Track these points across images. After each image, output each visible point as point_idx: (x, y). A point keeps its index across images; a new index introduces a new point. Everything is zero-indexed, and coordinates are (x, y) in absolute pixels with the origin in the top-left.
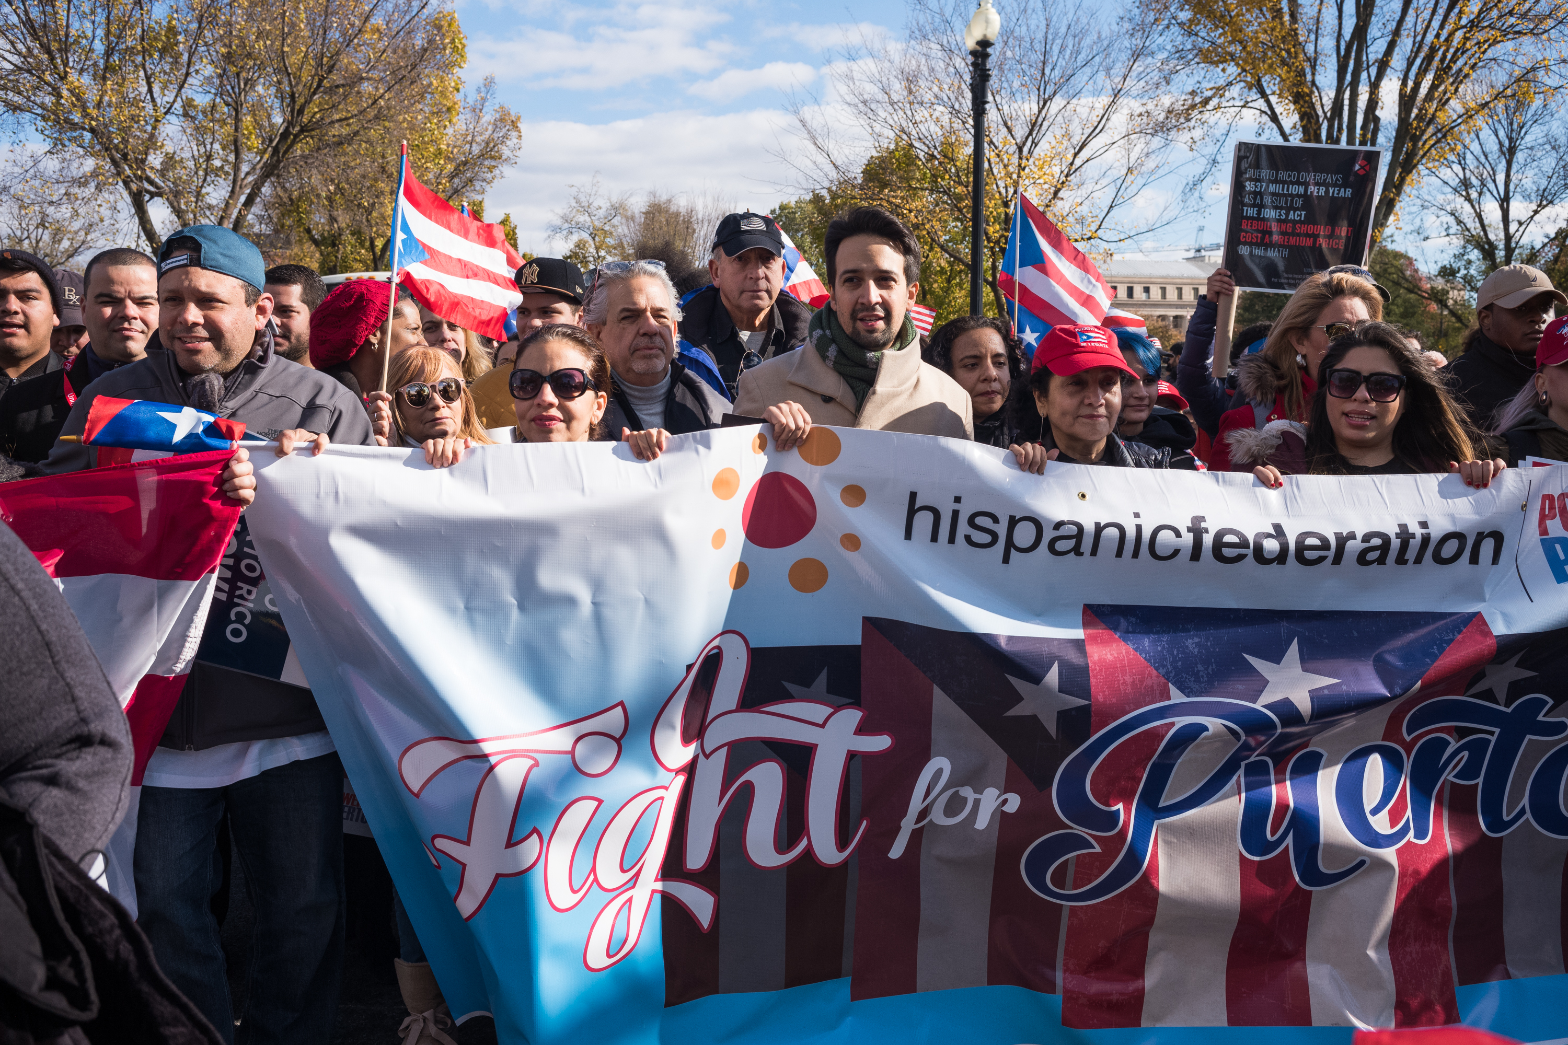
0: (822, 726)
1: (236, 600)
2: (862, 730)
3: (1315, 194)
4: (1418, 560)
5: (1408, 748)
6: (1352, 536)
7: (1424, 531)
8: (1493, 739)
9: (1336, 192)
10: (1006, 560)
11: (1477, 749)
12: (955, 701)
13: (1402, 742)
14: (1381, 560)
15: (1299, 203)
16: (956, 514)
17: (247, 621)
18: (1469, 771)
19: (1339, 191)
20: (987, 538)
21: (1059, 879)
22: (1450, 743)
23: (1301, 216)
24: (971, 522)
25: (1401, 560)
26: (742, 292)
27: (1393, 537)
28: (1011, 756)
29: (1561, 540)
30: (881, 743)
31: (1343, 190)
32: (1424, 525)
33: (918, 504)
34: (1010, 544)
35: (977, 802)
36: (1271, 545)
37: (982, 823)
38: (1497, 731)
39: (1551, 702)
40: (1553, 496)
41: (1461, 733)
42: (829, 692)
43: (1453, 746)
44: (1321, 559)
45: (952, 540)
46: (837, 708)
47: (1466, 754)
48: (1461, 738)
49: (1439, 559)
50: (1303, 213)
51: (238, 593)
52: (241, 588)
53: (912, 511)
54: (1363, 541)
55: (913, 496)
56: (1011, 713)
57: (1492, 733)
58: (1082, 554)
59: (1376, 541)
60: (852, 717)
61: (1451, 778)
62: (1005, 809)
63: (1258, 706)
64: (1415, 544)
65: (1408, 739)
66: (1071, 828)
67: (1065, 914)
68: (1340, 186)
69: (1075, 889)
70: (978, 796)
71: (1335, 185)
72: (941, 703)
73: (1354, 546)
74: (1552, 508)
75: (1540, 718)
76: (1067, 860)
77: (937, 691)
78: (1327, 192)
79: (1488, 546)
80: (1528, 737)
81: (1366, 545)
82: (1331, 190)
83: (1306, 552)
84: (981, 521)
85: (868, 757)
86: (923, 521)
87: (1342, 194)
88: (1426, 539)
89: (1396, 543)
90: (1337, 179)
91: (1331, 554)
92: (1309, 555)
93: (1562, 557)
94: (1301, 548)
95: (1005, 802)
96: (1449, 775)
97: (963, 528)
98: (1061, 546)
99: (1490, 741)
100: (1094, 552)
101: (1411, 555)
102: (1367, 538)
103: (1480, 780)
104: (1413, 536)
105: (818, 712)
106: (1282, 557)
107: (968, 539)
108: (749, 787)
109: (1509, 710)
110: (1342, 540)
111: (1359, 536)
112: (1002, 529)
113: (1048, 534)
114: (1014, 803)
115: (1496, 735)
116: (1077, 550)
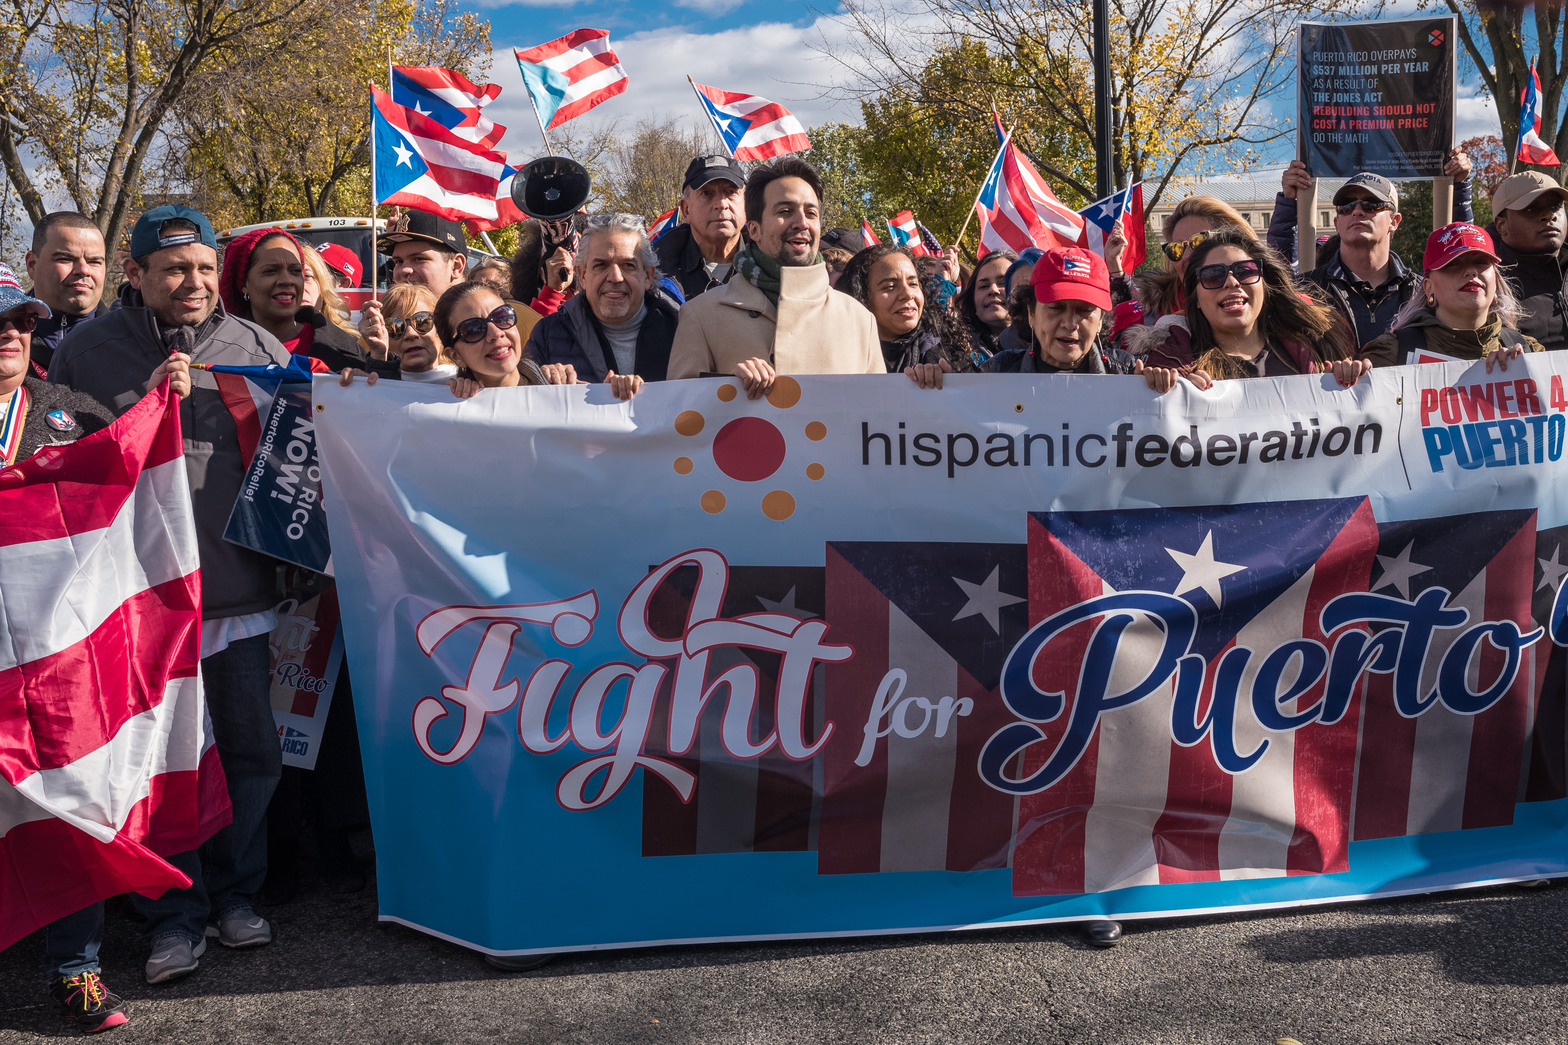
0: (791, 636)
1: (299, 503)
2: (824, 641)
3: (1390, 72)
4: (1311, 454)
5: (1329, 643)
6: (1254, 436)
7: (1315, 428)
8: (1404, 631)
9: (1412, 67)
10: (951, 474)
11: (1391, 641)
12: (908, 615)
13: (1323, 639)
14: (1280, 457)
15: (1375, 82)
16: (902, 438)
17: (304, 522)
18: (1385, 661)
19: (1415, 65)
20: (932, 457)
21: (1010, 772)
22: (1365, 638)
23: (1377, 97)
24: (916, 443)
25: (1297, 455)
26: (709, 223)
27: (1289, 435)
28: (962, 663)
29: (1439, 430)
30: (842, 653)
31: (1419, 64)
32: (1315, 422)
33: (870, 435)
34: (952, 459)
35: (935, 713)
36: (1186, 450)
37: (941, 732)
38: (1407, 623)
39: (1449, 593)
40: (1435, 391)
41: (1376, 627)
42: (796, 606)
43: (1369, 640)
44: (1230, 459)
45: (903, 461)
46: (804, 621)
47: (1381, 646)
48: (1376, 632)
49: (1327, 451)
50: (1380, 94)
51: (301, 496)
52: (305, 492)
53: (866, 440)
54: (1264, 441)
55: (865, 426)
56: (960, 616)
57: (1402, 626)
58: (1016, 464)
59: (1275, 440)
60: (818, 629)
61: (1369, 669)
62: (960, 713)
63: (1175, 596)
64: (1307, 440)
65: (1327, 635)
66: (1020, 720)
67: (1017, 803)
68: (1416, 61)
69: (1024, 778)
70: (935, 707)
71: (1410, 60)
72: (897, 618)
73: (1256, 446)
74: (1434, 401)
75: (1442, 608)
76: (1018, 754)
77: (893, 607)
78: (1402, 68)
79: (1368, 438)
80: (1434, 627)
81: (1267, 444)
82: (1406, 66)
83: (1216, 454)
84: (924, 442)
85: (831, 665)
86: (877, 446)
87: (1418, 69)
88: (1316, 435)
89: (1291, 441)
90: (1411, 54)
91: (1238, 454)
92: (1219, 456)
93: (1439, 447)
94: (1212, 451)
95: (960, 707)
96: (1368, 667)
97: (911, 450)
98: (996, 457)
99: (1401, 634)
100: (1027, 463)
101: (1305, 449)
102: (1267, 438)
103: (1395, 670)
104: (1306, 433)
105: (787, 623)
106: (1196, 459)
107: (916, 458)
108: (726, 686)
109: (1414, 604)
110: (1247, 440)
111: (1261, 437)
112: (943, 447)
113: (983, 448)
114: (968, 706)
115: (1406, 627)
116: (1011, 460)
